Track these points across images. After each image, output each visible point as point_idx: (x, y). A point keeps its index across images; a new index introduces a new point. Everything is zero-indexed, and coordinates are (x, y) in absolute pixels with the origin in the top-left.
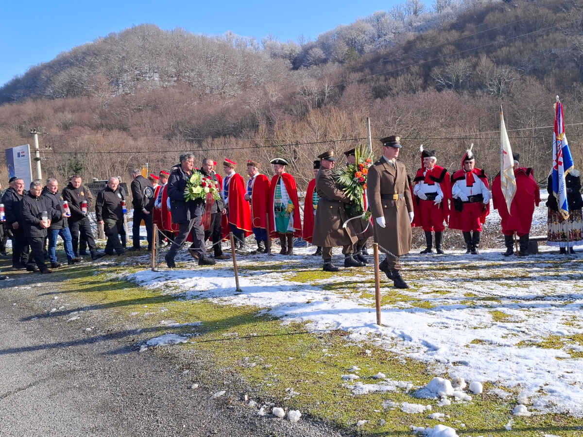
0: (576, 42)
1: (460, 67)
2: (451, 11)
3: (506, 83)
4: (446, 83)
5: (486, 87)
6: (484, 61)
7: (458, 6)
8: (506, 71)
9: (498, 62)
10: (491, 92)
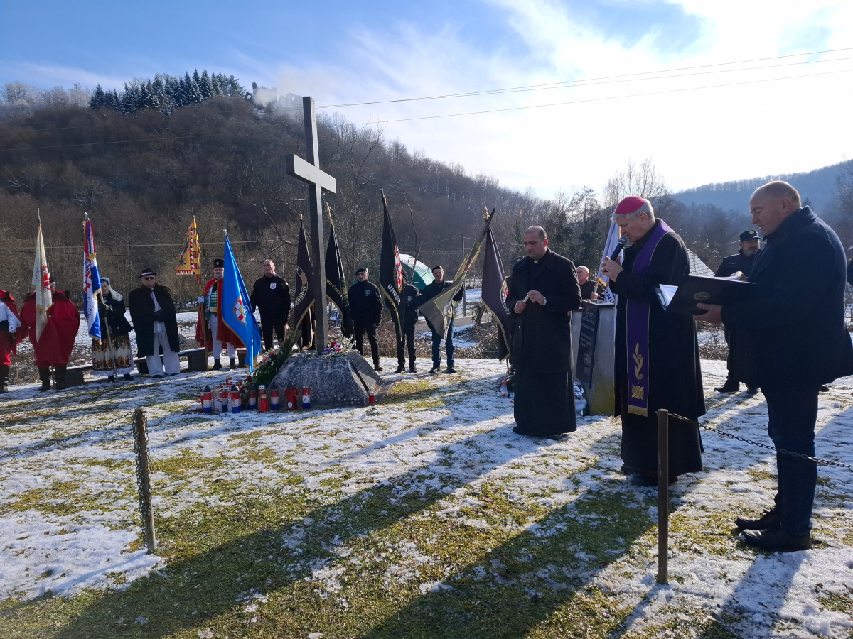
0: (169, 165)
1: (41, 170)
2: (26, 104)
3: (97, 195)
4: (22, 186)
5: (74, 197)
6: (70, 168)
7: (35, 100)
8: (96, 184)
9: (87, 172)
10: (81, 203)
